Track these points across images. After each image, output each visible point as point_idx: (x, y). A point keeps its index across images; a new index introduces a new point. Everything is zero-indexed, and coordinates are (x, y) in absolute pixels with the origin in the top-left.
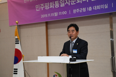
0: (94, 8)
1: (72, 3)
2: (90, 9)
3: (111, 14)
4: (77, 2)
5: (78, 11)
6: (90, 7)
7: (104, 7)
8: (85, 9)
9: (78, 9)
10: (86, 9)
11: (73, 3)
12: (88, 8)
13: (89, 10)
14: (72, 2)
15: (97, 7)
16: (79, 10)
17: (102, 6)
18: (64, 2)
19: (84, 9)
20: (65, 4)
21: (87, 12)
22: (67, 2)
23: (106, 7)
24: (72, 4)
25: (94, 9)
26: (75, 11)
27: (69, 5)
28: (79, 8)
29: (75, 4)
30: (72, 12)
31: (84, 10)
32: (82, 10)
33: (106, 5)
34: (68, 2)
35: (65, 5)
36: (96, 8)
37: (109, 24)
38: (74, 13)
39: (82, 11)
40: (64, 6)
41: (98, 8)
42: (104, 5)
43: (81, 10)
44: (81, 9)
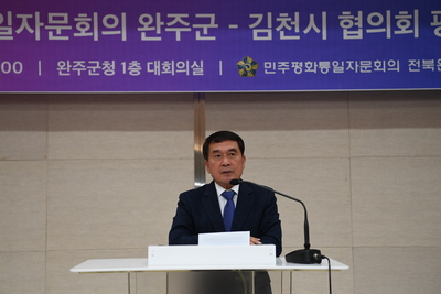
0: (152, 67)
1: (50, 33)
2: (134, 68)
3: (199, 97)
4: (76, 35)
5: (79, 70)
6: (135, 63)
7: (191, 70)
8: (113, 66)
9: (79, 63)
10: (119, 68)
11: (59, 32)
12: (124, 64)
13: (128, 71)
14: (54, 31)
15: (161, 67)
16: (87, 64)
17: (183, 67)
18: (10, 23)
19: (106, 64)
20: (18, 31)
21: (121, 79)
22: (25, 24)
23: (199, 71)
24: (51, 37)
25: (149, 70)
26: (63, 67)
27: (38, 38)
28: (87, 58)
29: (67, 38)
30: (51, 68)
31: (109, 68)
32: (98, 67)
33: (199, 64)
34: (33, 27)
35: (14, 34)
36: (157, 67)
37: (192, 133)
38: (60, 74)
39: (97, 71)
40: (11, 38)
41: (166, 71)
42: (191, 64)
43: (94, 68)
44: (95, 65)
